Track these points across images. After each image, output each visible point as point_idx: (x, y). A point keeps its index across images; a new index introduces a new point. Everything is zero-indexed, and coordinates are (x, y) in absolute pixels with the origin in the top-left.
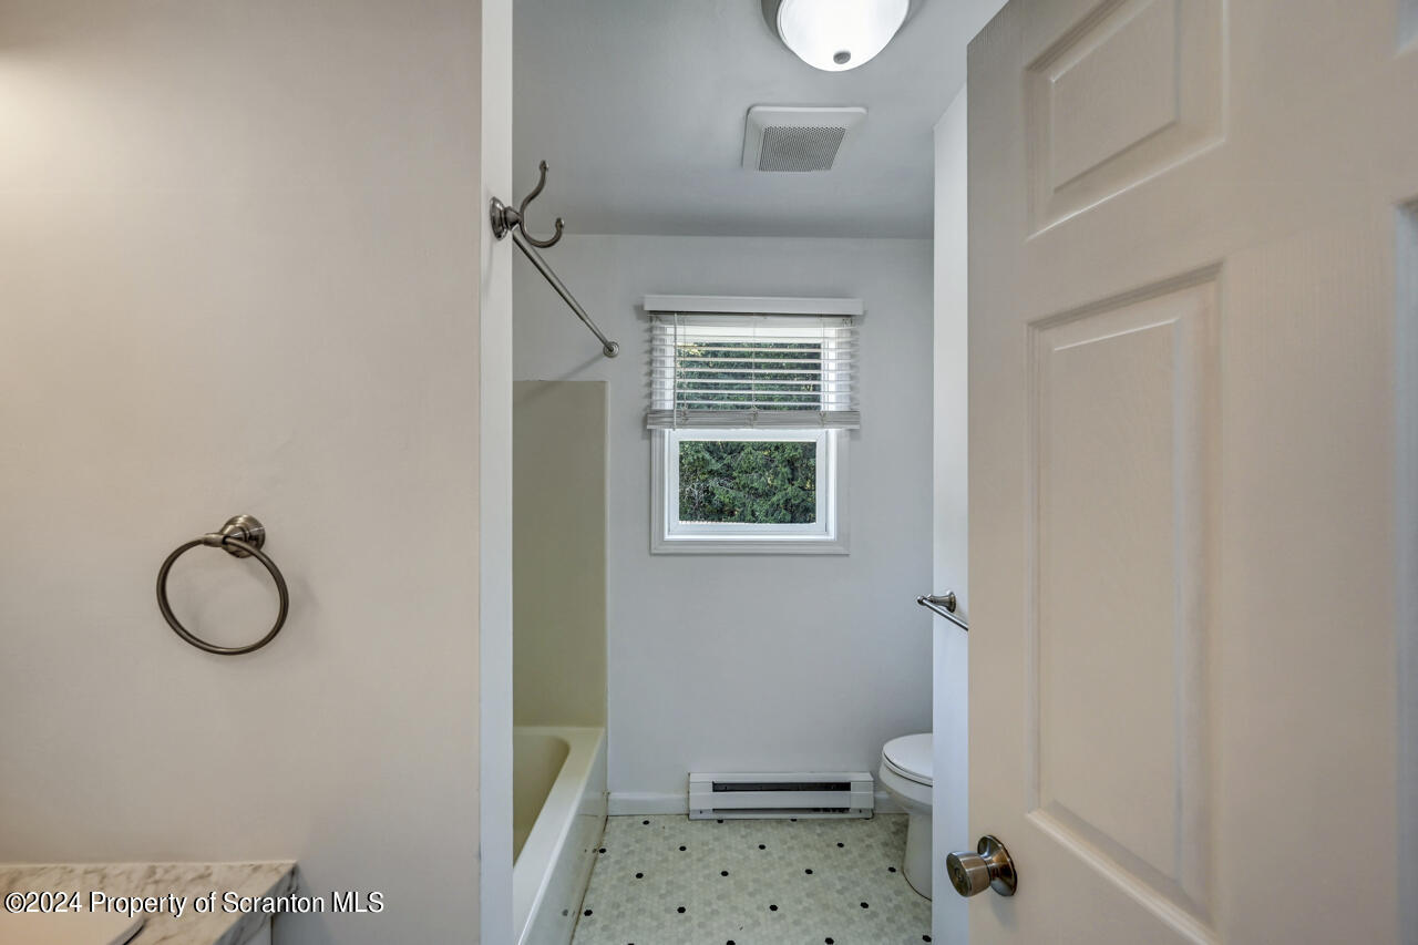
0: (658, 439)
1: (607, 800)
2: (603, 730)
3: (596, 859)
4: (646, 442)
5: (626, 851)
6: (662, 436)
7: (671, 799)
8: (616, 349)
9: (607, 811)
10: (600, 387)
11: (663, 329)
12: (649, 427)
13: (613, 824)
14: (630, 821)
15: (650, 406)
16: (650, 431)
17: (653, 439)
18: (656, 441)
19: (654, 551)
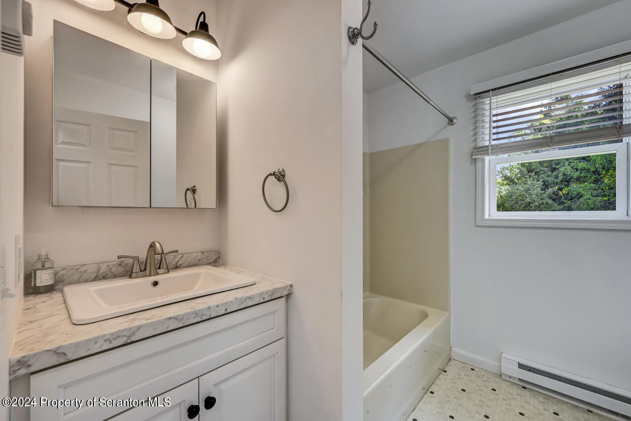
0: (480, 163)
1: (450, 350)
2: (448, 314)
3: (440, 373)
4: (473, 166)
5: (458, 376)
6: (483, 161)
7: (490, 363)
8: (455, 121)
9: (450, 355)
10: (446, 142)
11: (483, 103)
12: (474, 157)
13: (452, 363)
14: (464, 365)
15: (476, 146)
16: (475, 159)
17: (477, 164)
18: (479, 164)
19: (478, 224)
